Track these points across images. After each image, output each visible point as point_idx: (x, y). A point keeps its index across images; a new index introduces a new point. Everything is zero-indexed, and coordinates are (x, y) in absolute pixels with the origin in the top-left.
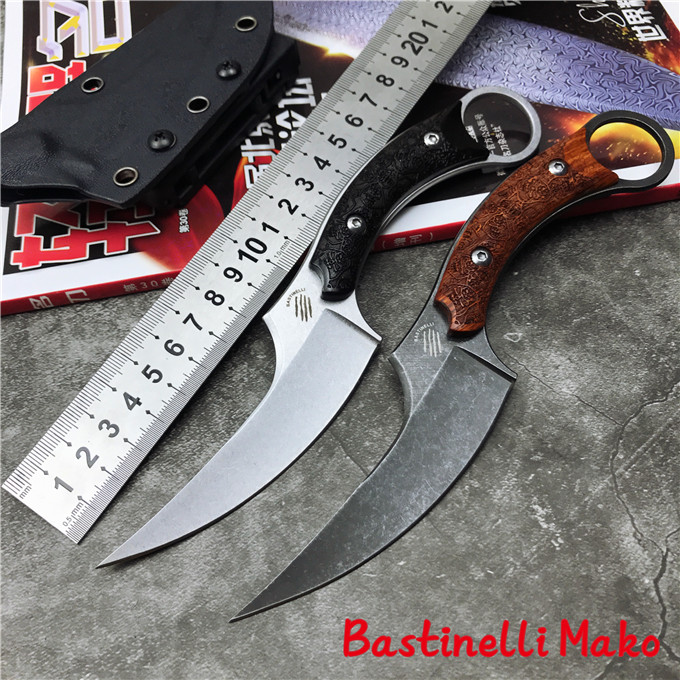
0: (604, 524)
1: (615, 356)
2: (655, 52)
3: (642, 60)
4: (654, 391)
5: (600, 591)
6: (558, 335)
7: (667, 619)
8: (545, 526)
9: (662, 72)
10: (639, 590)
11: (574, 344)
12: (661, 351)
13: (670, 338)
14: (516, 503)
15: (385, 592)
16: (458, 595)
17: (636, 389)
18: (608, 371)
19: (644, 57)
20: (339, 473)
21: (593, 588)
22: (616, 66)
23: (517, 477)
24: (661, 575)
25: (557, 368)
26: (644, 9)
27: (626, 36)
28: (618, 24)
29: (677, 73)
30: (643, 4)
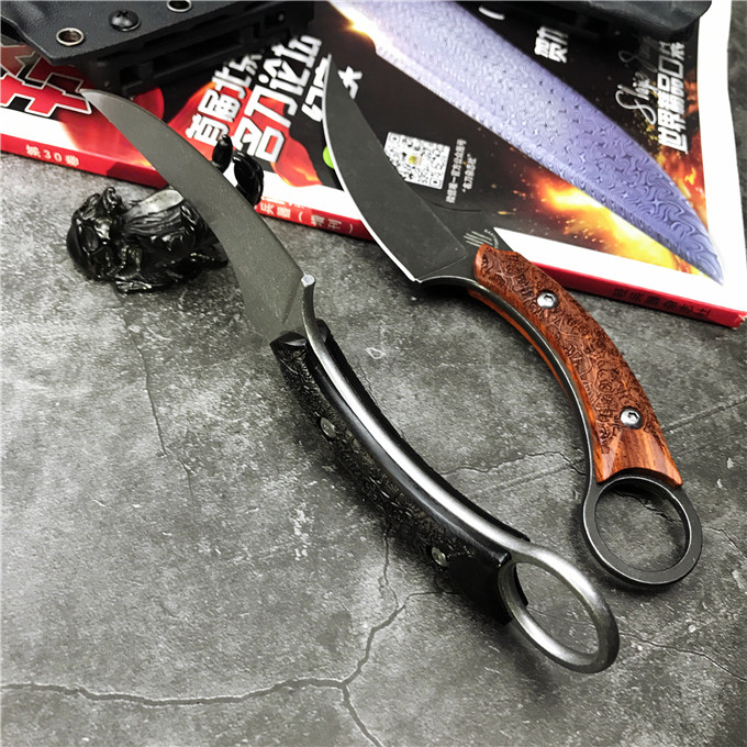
0: (356, 557)
1: (461, 412)
2: (668, 158)
3: (652, 160)
4: (480, 460)
5: (315, 615)
6: (419, 370)
7: (363, 668)
8: (298, 533)
9: (664, 178)
10: (354, 631)
11: (429, 384)
12: (510, 428)
13: (526, 420)
14: (283, 500)
15: (105, 525)
16: (173, 558)
17: (464, 450)
18: (447, 422)
19: (655, 159)
20: (128, 401)
21: (310, 609)
22: (624, 154)
23: (299, 477)
24: (383, 626)
25: (399, 398)
26: (681, 116)
27: (649, 133)
28: (648, 119)
29: (677, 185)
30: (682, 112)
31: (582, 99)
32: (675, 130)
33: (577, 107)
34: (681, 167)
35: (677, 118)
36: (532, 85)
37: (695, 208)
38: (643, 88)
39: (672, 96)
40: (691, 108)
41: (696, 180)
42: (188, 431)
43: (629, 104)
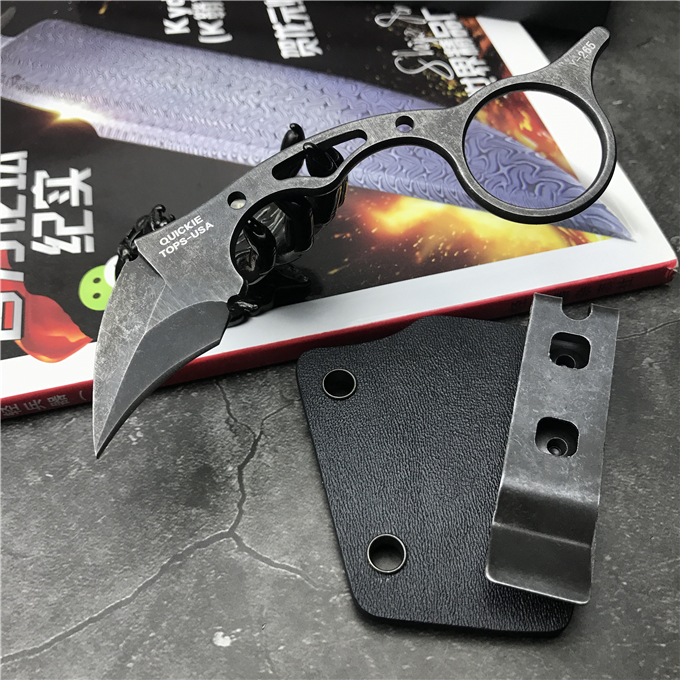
2: (490, 112)
26: (478, 58)
27: (453, 91)
28: (444, 76)
29: (515, 139)
30: (475, 52)
31: (360, 86)
32: (479, 76)
33: (359, 97)
34: (509, 116)
35: (473, 61)
36: (296, 95)
37: (549, 158)
38: (421, 44)
39: (457, 41)
40: (483, 44)
41: (532, 124)
43: (415, 68)
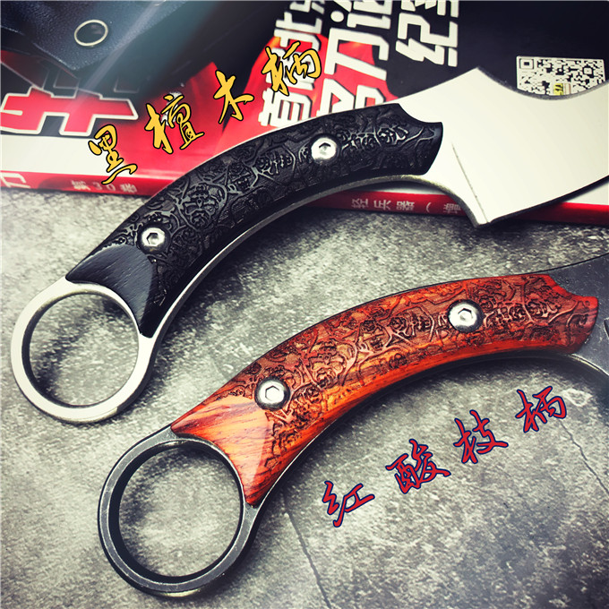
42: (355, 572)
